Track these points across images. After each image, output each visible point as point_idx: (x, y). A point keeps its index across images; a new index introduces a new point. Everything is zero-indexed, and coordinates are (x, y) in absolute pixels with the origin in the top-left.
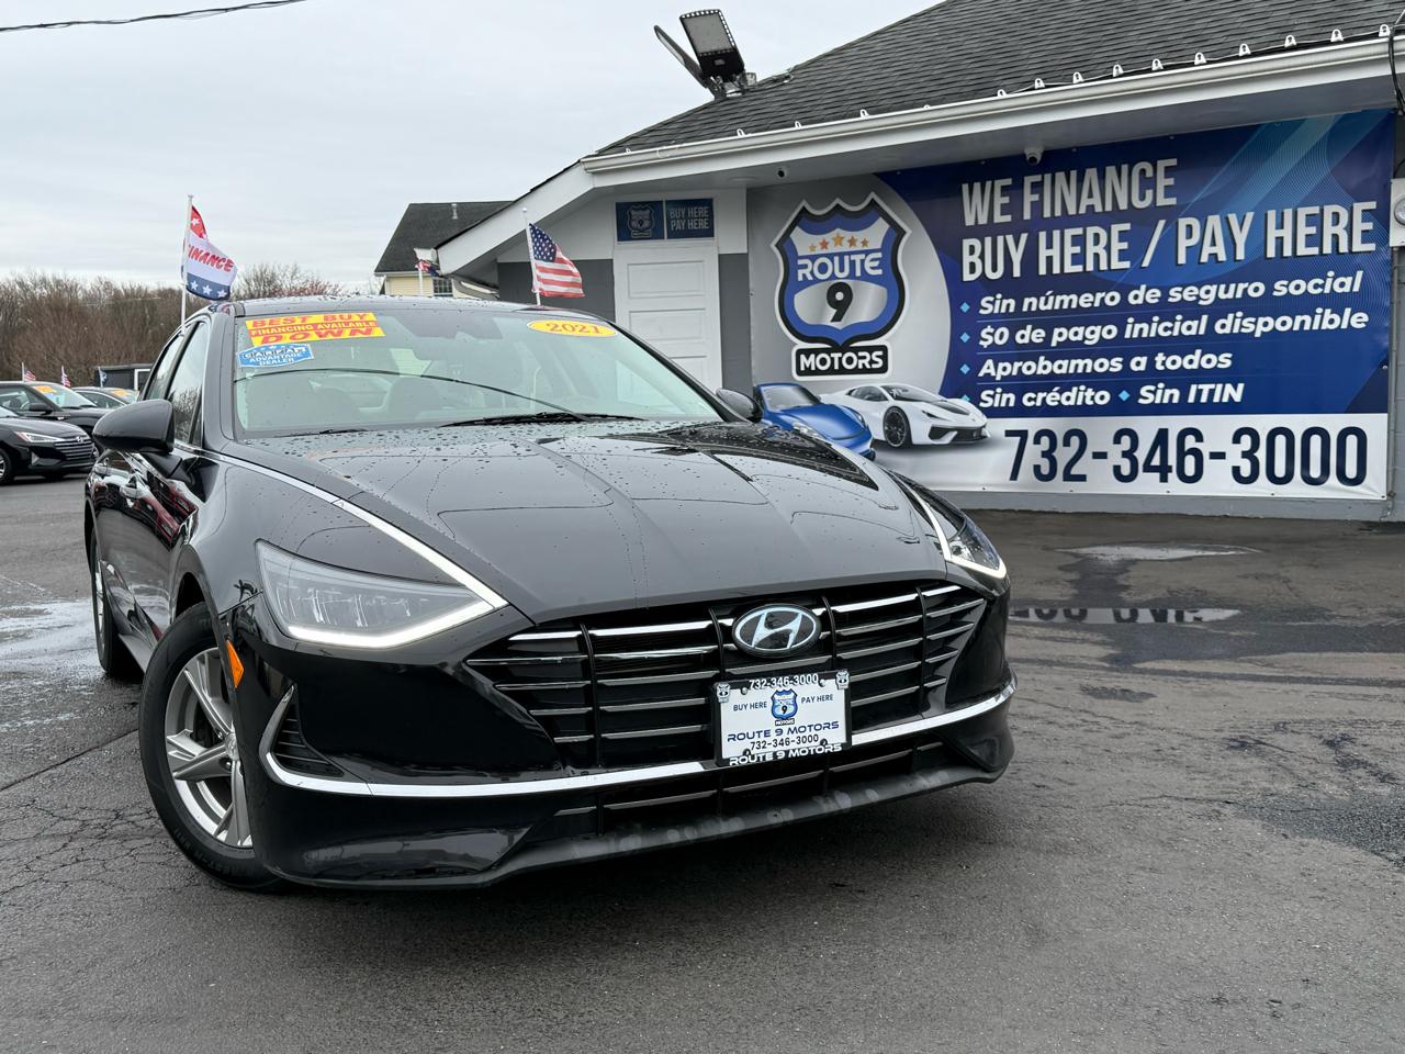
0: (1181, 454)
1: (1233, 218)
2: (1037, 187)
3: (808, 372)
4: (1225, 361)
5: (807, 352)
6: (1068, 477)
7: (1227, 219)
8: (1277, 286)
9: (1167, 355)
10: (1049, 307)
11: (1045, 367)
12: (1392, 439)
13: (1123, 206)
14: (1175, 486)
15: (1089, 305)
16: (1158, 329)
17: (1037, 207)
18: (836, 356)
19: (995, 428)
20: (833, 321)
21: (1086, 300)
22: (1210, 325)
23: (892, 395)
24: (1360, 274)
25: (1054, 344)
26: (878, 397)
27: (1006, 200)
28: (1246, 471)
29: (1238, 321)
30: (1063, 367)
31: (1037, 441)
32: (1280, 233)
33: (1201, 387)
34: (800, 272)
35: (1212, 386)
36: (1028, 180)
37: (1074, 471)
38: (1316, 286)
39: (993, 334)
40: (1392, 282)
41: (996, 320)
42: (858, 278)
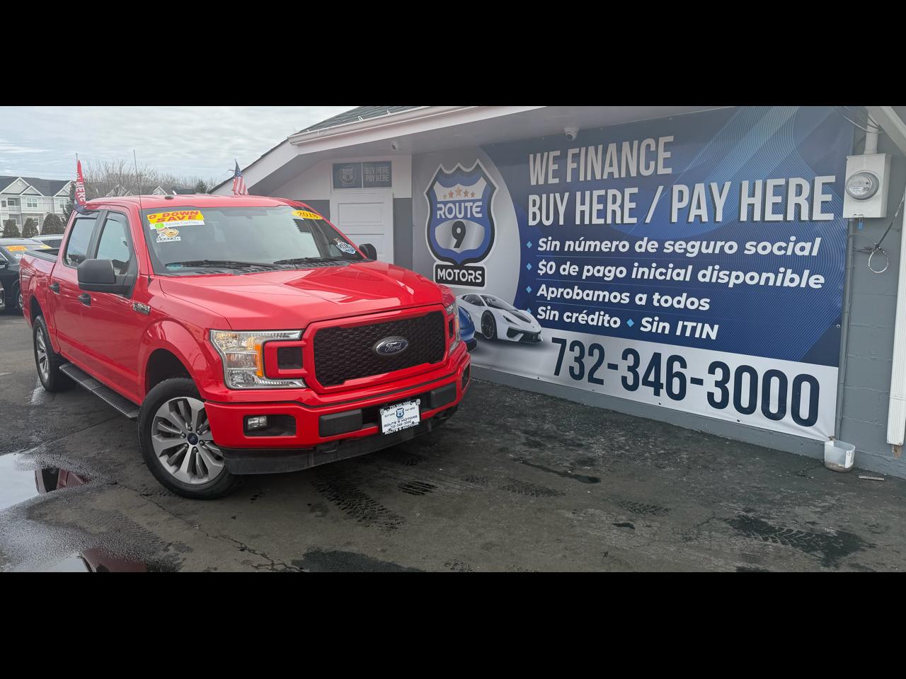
0: (670, 376)
1: (714, 186)
2: (576, 157)
4: (705, 305)
5: (441, 267)
6: (592, 380)
7: (710, 186)
8: (748, 245)
9: (662, 295)
10: (581, 249)
11: (578, 294)
12: (841, 391)
13: (634, 174)
14: (664, 401)
15: (608, 250)
16: (655, 273)
17: (576, 172)
19: (548, 334)
20: (455, 247)
21: (605, 246)
22: (694, 274)
23: (487, 302)
24: (818, 240)
25: (584, 277)
26: (478, 303)
27: (556, 167)
28: (718, 398)
29: (715, 273)
30: (589, 295)
31: (572, 349)
32: (751, 201)
33: (686, 323)
34: (439, 212)
35: (695, 324)
36: (571, 152)
37: (596, 376)
38: (780, 248)
39: (546, 266)
40: (847, 249)
41: (549, 256)
42: (469, 219)
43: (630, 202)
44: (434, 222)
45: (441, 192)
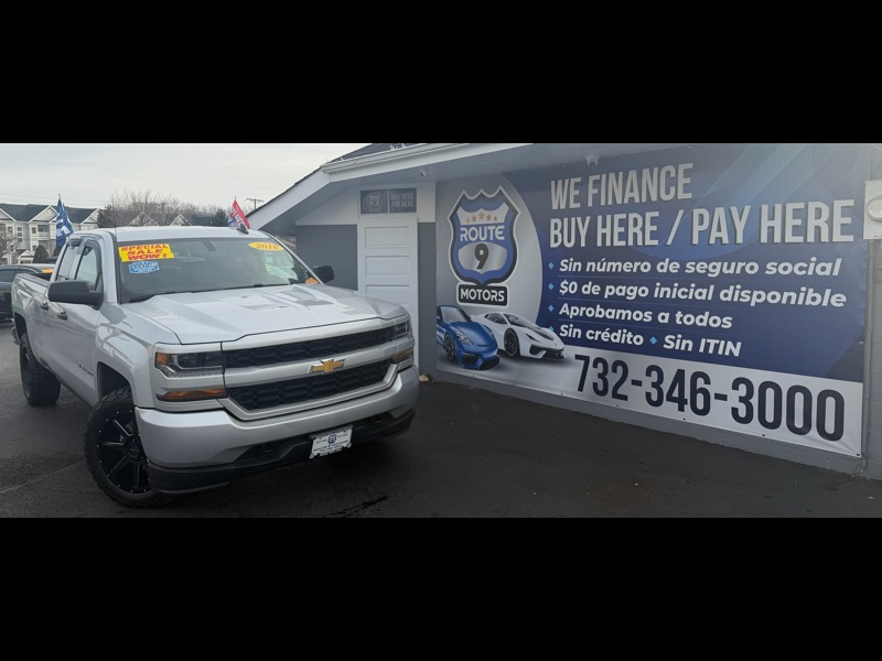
0: (694, 391)
1: (734, 210)
2: (597, 184)
3: (464, 300)
4: (727, 323)
5: (465, 287)
6: (616, 396)
7: (730, 210)
8: (769, 266)
9: (684, 314)
10: (603, 270)
11: (600, 313)
12: (867, 406)
13: (654, 198)
14: (688, 416)
16: (677, 293)
17: (597, 197)
18: (480, 291)
19: (571, 352)
20: (478, 268)
21: (627, 267)
22: (716, 294)
23: (509, 321)
24: (839, 261)
25: (606, 297)
26: (501, 321)
27: (577, 192)
28: (742, 413)
29: (737, 292)
30: (611, 314)
31: (595, 366)
32: (771, 223)
33: (709, 341)
34: (462, 236)
35: (717, 342)
36: (592, 178)
37: (620, 392)
38: (801, 269)
39: (568, 286)
40: (868, 269)
41: (570, 276)
42: (491, 242)
43: (652, 224)
44: (457, 244)
45: (464, 217)
